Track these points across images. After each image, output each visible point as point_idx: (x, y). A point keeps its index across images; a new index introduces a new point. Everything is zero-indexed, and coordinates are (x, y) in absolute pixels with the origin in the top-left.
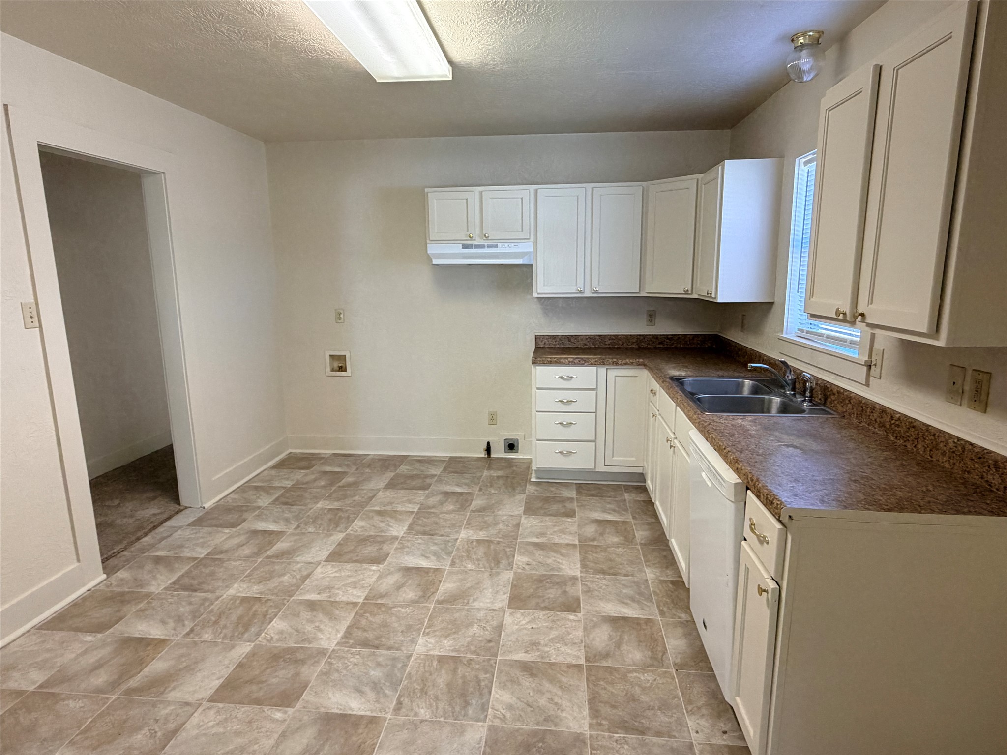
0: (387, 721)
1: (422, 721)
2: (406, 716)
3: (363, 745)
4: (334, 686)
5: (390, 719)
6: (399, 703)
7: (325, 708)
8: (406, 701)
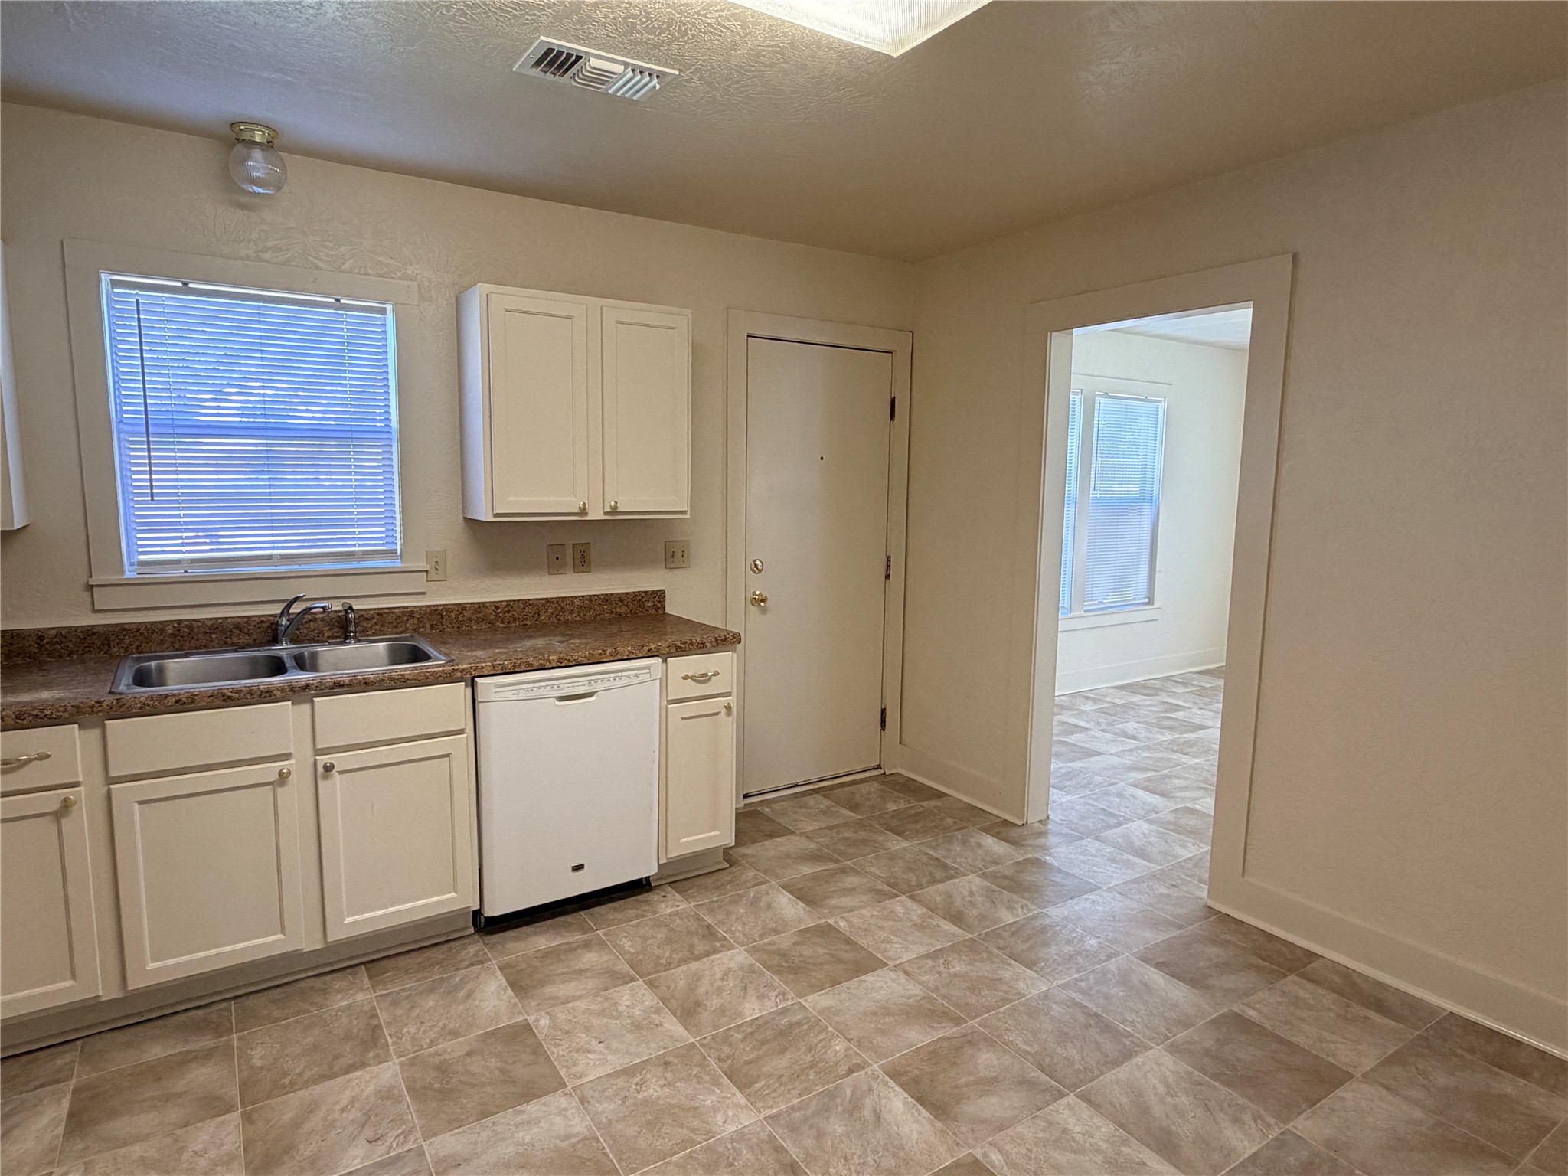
0: (881, 1063)
1: (849, 1040)
2: (858, 1054)
3: (926, 1058)
4: (901, 1147)
5: (876, 1063)
6: (850, 1071)
7: (933, 1126)
8: (843, 1069)
